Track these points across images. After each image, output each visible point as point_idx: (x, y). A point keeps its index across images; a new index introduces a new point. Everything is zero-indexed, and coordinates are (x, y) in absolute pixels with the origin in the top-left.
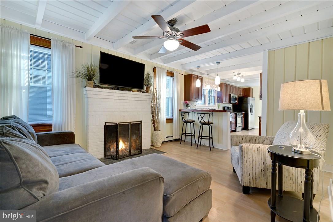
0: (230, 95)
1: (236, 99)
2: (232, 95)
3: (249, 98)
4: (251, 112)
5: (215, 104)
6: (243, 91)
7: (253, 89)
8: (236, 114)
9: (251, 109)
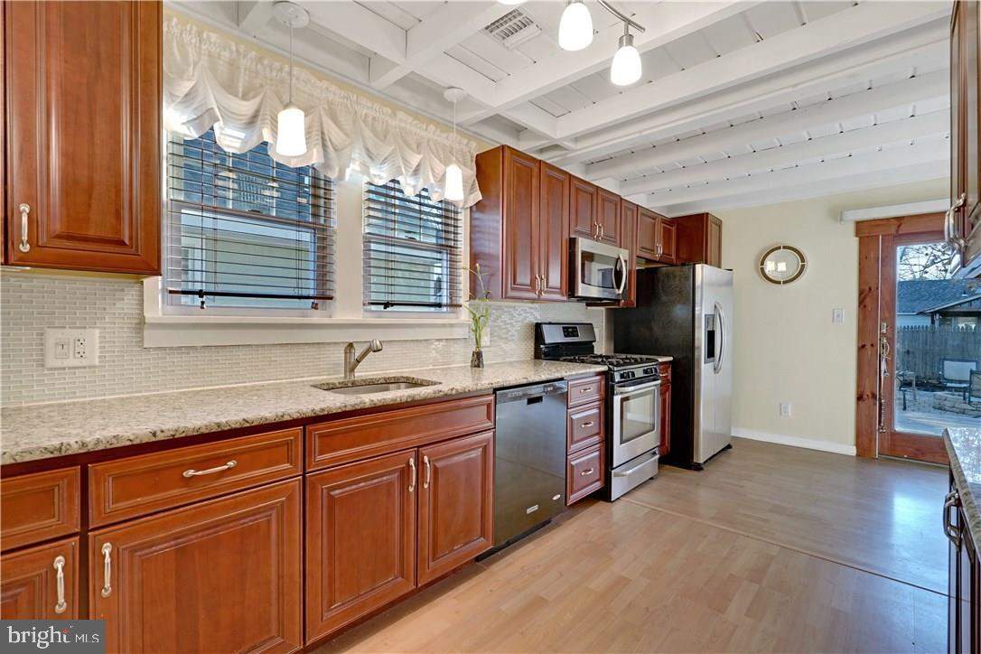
0: (572, 242)
1: (618, 274)
2: (583, 245)
3: (698, 267)
4: (711, 353)
5: (454, 305)
6: (667, 233)
7: (720, 227)
8: (607, 376)
9: (711, 335)
